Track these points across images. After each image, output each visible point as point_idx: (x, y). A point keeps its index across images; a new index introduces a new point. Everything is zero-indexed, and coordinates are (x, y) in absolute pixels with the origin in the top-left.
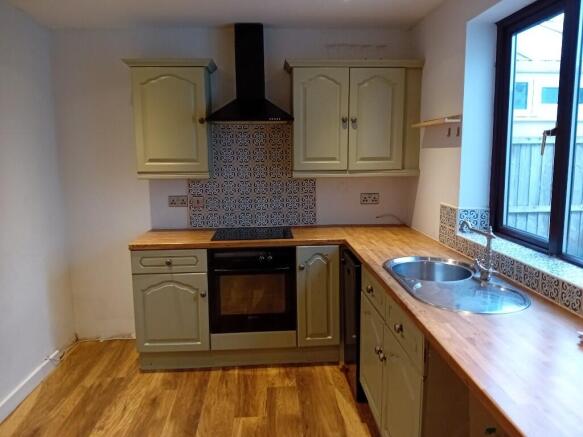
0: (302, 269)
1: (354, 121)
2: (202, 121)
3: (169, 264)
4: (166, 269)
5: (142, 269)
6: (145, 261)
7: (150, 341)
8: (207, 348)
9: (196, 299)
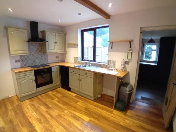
0: (53, 71)
1: (57, 43)
2: (27, 42)
3: (26, 75)
4: (25, 76)
5: (19, 77)
6: (20, 75)
7: (23, 94)
8: (36, 92)
9: (33, 82)
